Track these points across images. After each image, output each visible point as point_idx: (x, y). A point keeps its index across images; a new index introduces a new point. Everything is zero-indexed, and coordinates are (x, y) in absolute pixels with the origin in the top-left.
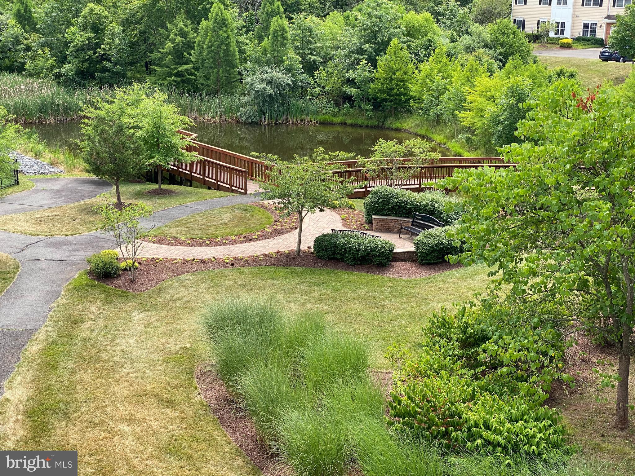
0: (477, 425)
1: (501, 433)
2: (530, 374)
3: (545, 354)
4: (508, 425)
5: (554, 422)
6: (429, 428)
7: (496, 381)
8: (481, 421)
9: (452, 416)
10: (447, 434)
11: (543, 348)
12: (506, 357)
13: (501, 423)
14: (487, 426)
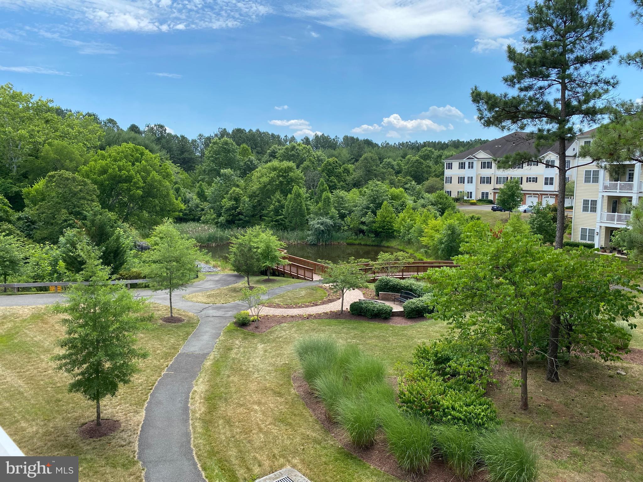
0: (448, 408)
1: (461, 412)
2: (475, 379)
3: (483, 368)
4: (465, 408)
5: (490, 405)
6: (421, 410)
7: (456, 383)
8: (450, 406)
9: (434, 403)
10: (432, 413)
11: (481, 365)
12: (461, 370)
13: (461, 407)
14: (453, 409)
